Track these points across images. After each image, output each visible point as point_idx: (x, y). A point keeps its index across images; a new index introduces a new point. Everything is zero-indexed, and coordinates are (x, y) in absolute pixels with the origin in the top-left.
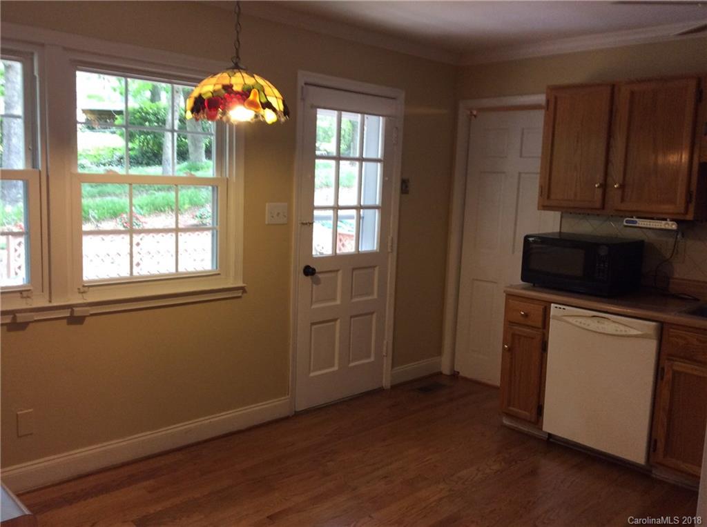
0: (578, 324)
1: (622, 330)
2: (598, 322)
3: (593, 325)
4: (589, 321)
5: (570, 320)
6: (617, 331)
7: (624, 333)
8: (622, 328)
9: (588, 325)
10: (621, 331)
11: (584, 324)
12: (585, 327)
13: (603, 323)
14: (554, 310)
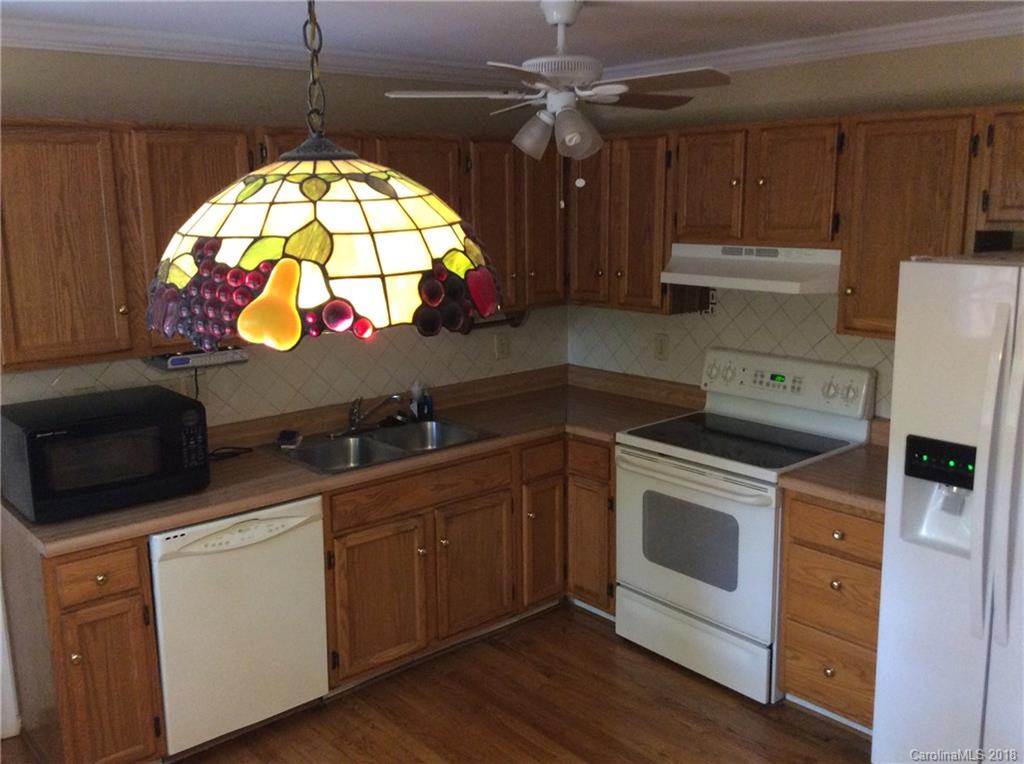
0: (210, 549)
1: (278, 526)
2: (240, 531)
3: (235, 539)
4: (226, 537)
5: (195, 549)
6: (271, 531)
7: (281, 530)
8: (277, 523)
9: (227, 543)
10: (277, 528)
11: (221, 544)
12: (224, 547)
13: (249, 529)
14: (158, 544)
